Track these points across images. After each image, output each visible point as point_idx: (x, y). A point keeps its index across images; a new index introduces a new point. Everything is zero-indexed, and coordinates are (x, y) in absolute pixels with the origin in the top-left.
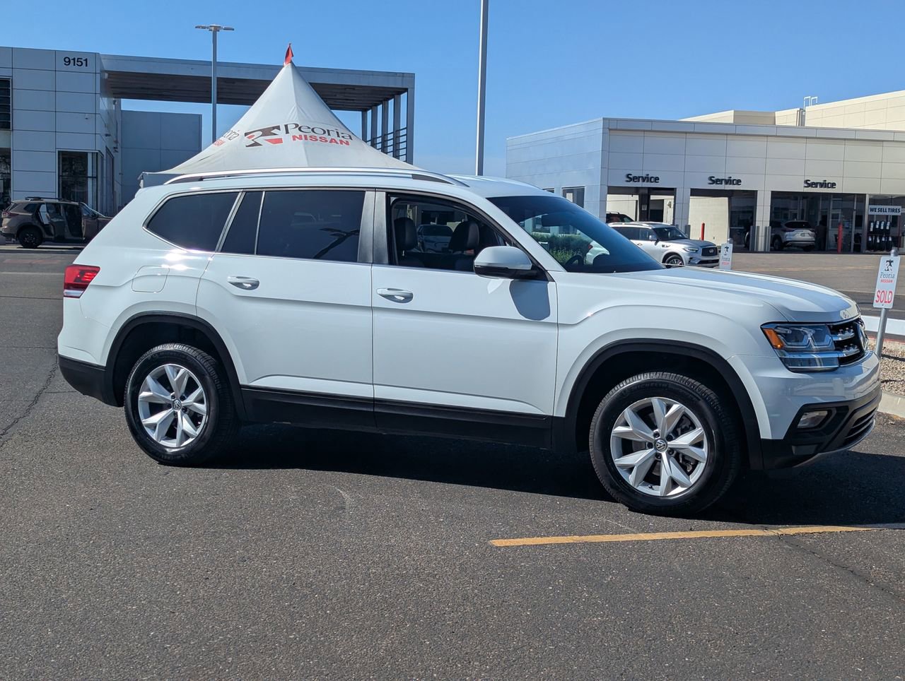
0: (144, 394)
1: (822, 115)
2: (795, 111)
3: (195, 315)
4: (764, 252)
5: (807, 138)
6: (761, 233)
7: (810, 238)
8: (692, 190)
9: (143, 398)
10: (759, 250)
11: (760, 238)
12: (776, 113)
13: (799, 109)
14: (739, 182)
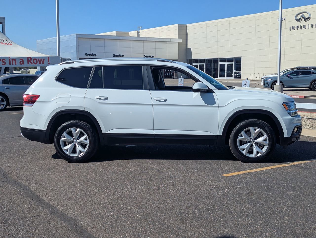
0: (62, 139)
1: (146, 33)
3: (84, 110)
5: (143, 41)
9: (63, 140)
12: (129, 32)
13: (137, 31)
14: (123, 56)
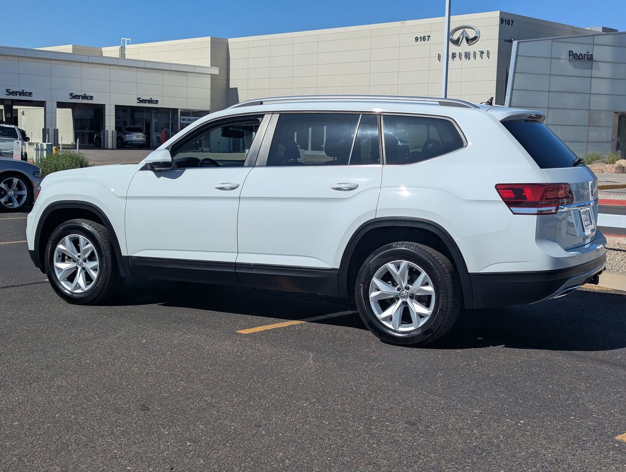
2: (118, 47)
4: (112, 149)
5: (137, 68)
6: (110, 135)
7: (143, 139)
8: (58, 103)
10: (109, 148)
11: (109, 139)
12: (103, 48)
13: (120, 47)
14: (91, 98)
